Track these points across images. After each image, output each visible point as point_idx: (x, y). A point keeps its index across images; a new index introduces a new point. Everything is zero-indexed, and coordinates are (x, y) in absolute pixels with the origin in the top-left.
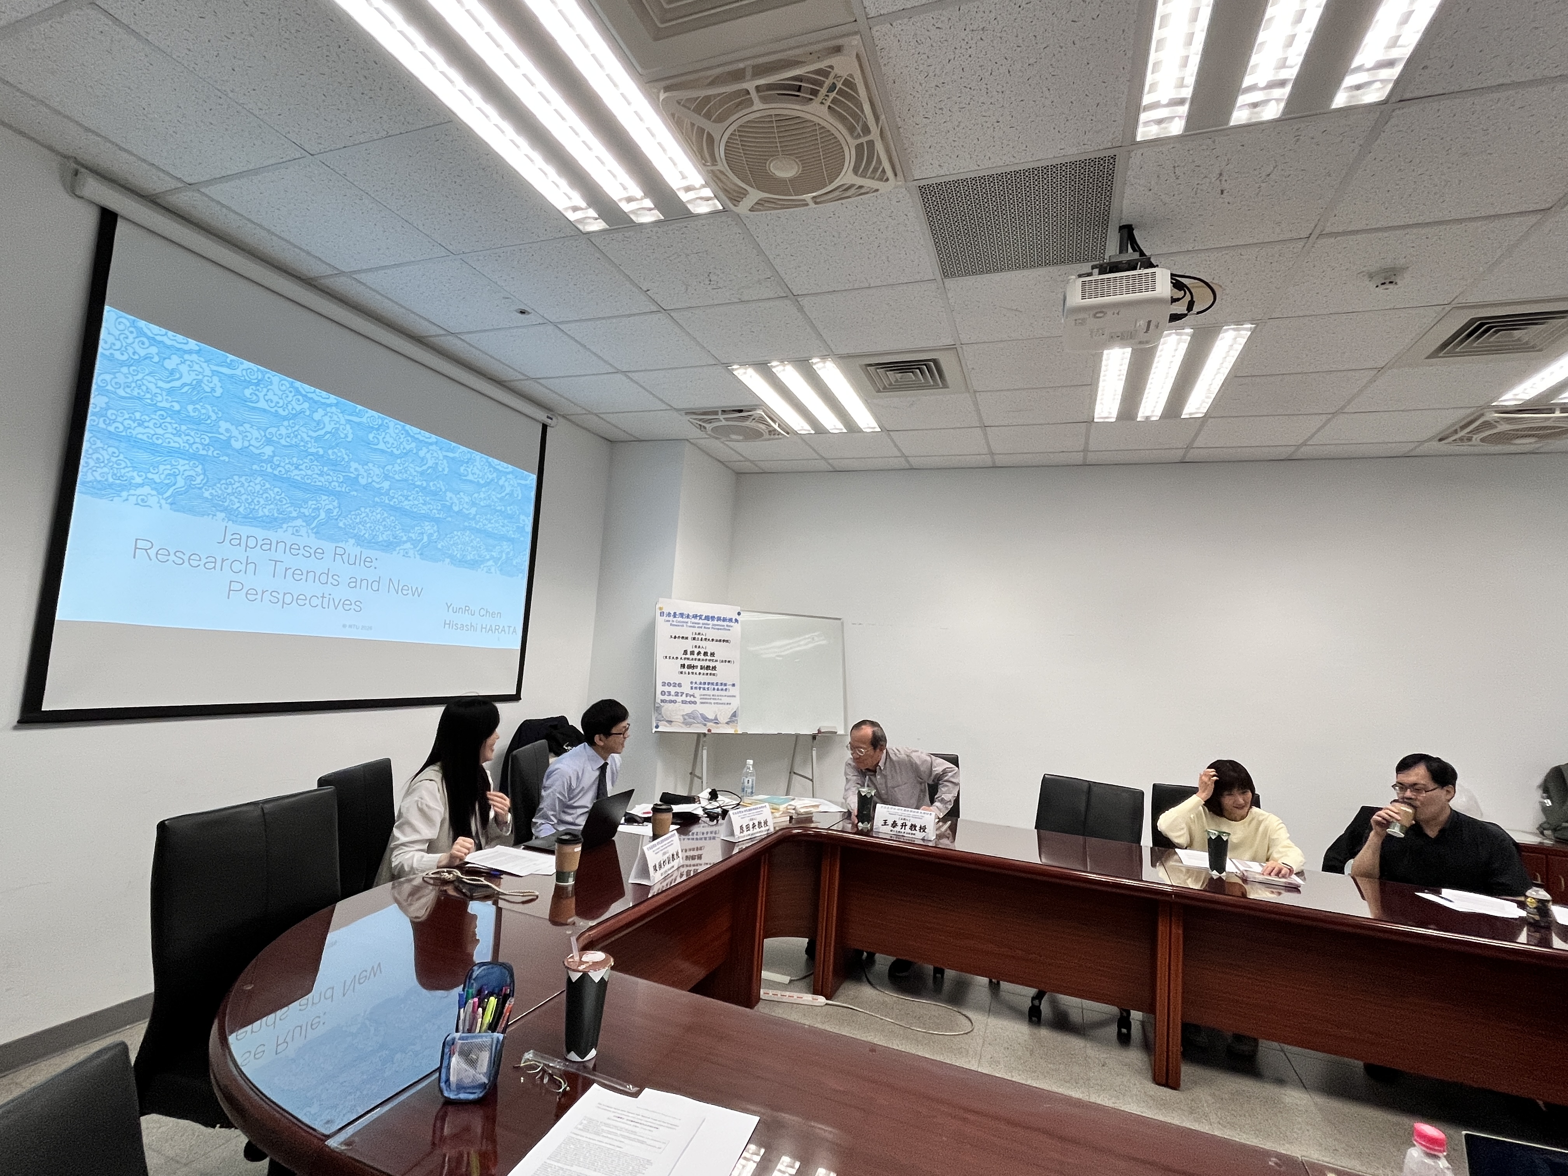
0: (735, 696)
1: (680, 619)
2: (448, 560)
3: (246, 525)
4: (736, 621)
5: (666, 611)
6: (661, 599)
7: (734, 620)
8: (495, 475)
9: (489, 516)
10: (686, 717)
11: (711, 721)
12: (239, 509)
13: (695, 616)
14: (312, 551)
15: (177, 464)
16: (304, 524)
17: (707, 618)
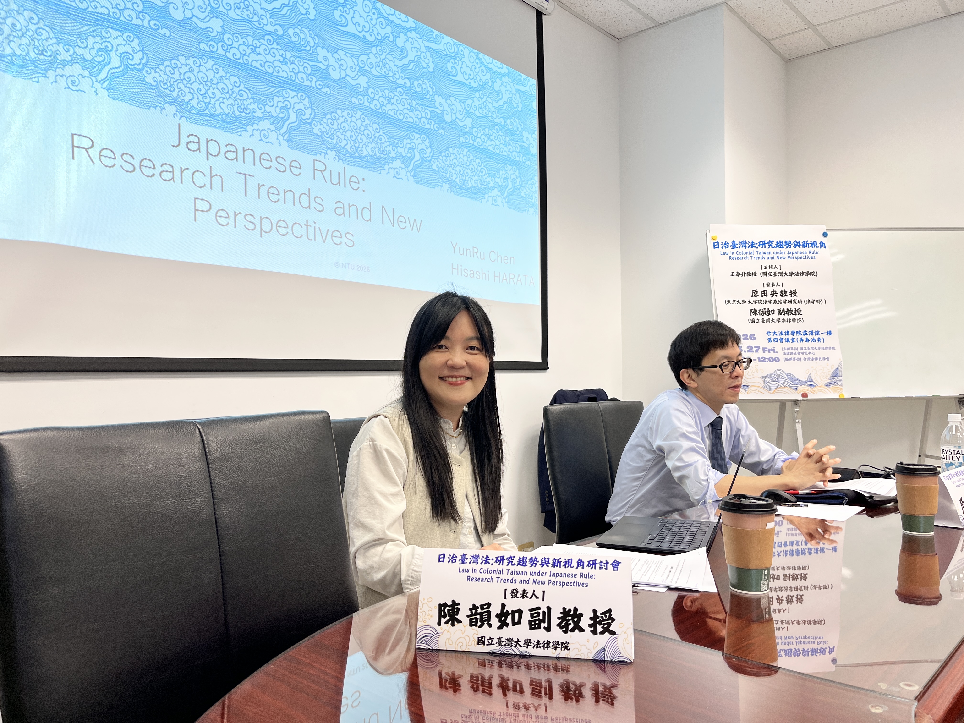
0: (833, 348)
1: (742, 249)
2: (446, 186)
3: (203, 125)
4: (823, 245)
5: (721, 240)
6: (712, 226)
7: (818, 245)
8: (488, 76)
9: (487, 130)
10: (768, 380)
11: (804, 383)
12: (191, 102)
13: (763, 244)
14: (287, 164)
15: (108, 36)
16: (273, 128)
17: (780, 244)
